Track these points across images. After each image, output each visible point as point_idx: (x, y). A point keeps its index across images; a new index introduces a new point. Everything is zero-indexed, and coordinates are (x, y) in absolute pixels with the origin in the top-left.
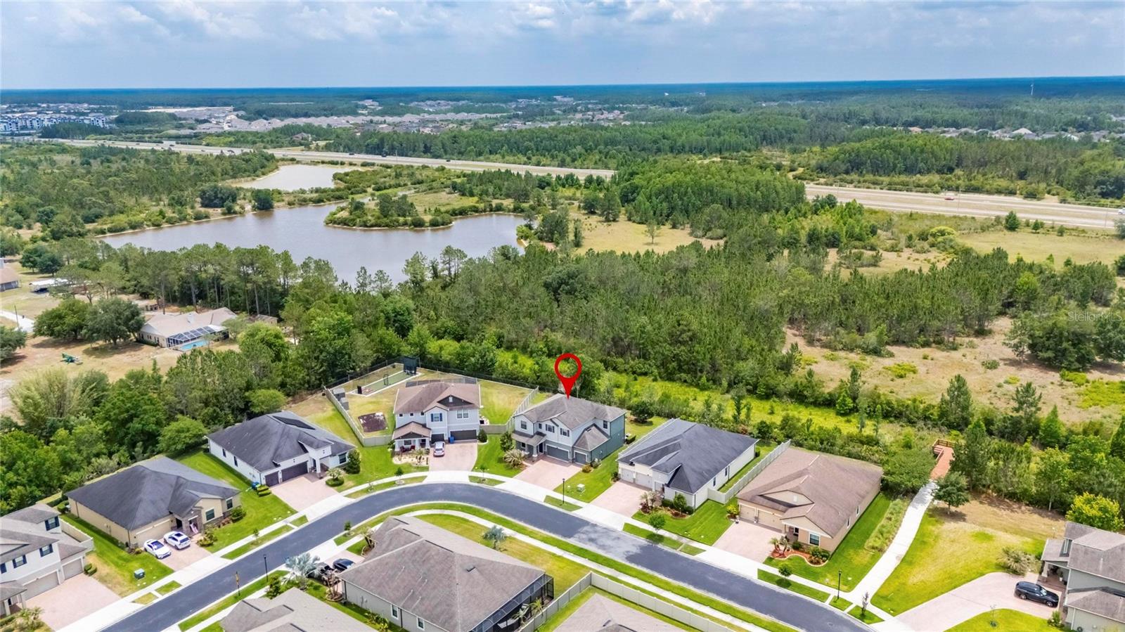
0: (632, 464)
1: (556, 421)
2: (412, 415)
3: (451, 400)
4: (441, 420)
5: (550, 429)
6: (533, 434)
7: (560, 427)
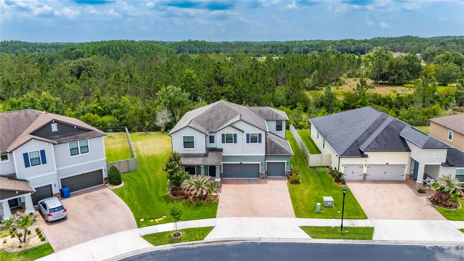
0: (363, 155)
1: (238, 125)
3: (54, 128)
4: (44, 162)
5: (229, 139)
6: (204, 152)
7: (246, 132)
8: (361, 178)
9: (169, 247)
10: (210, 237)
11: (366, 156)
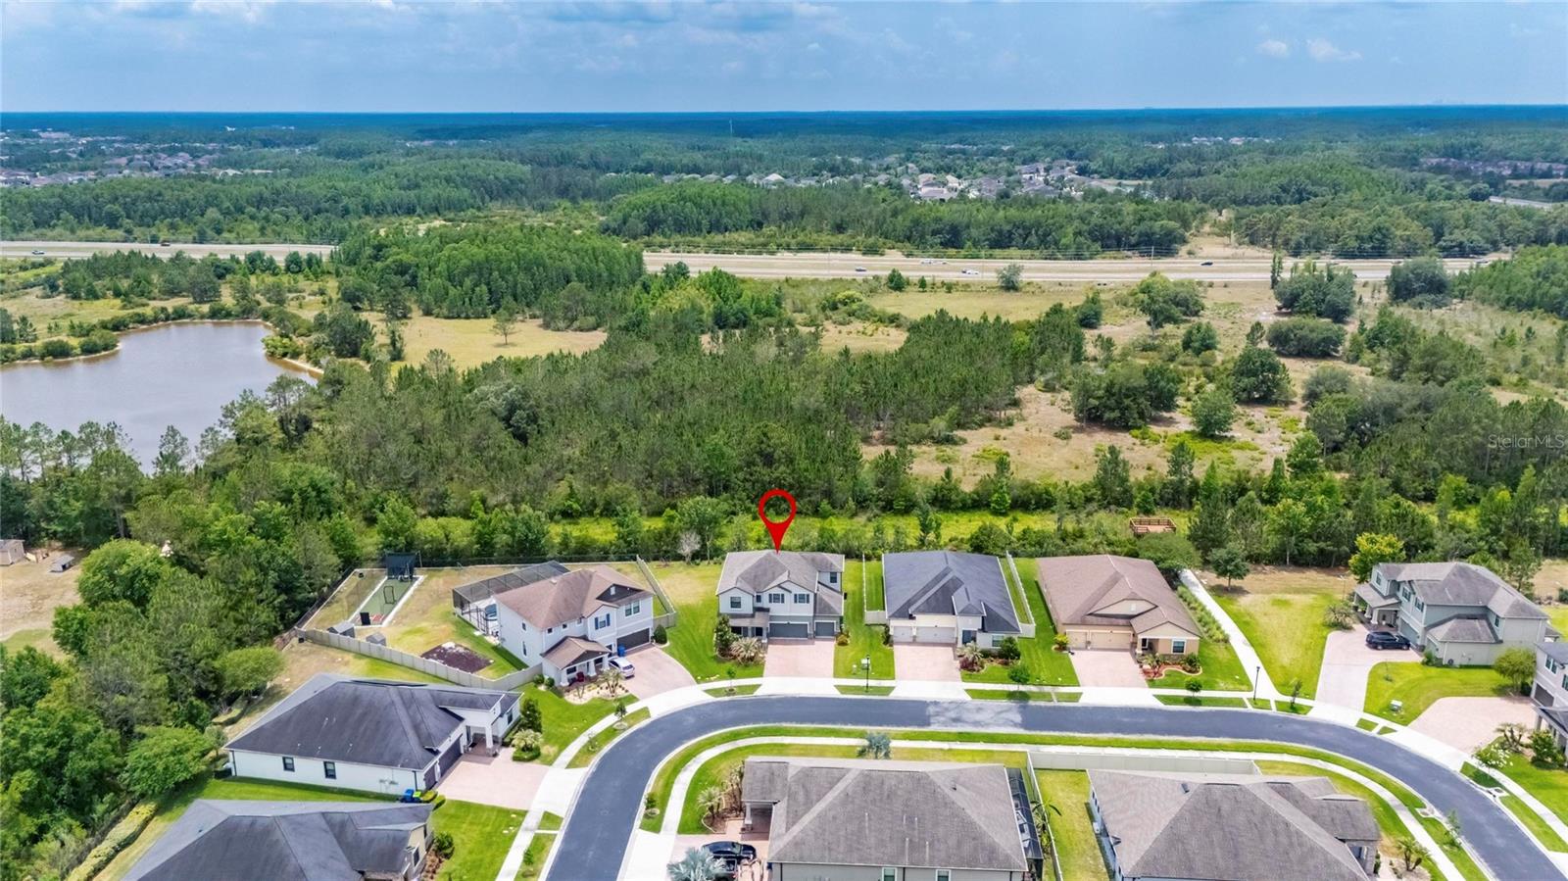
0: (911, 617)
1: (786, 586)
2: (565, 626)
3: (613, 591)
4: (609, 623)
5: (776, 598)
6: (751, 612)
7: (794, 592)
8: (911, 640)
9: (727, 698)
10: (759, 693)
11: (914, 618)
